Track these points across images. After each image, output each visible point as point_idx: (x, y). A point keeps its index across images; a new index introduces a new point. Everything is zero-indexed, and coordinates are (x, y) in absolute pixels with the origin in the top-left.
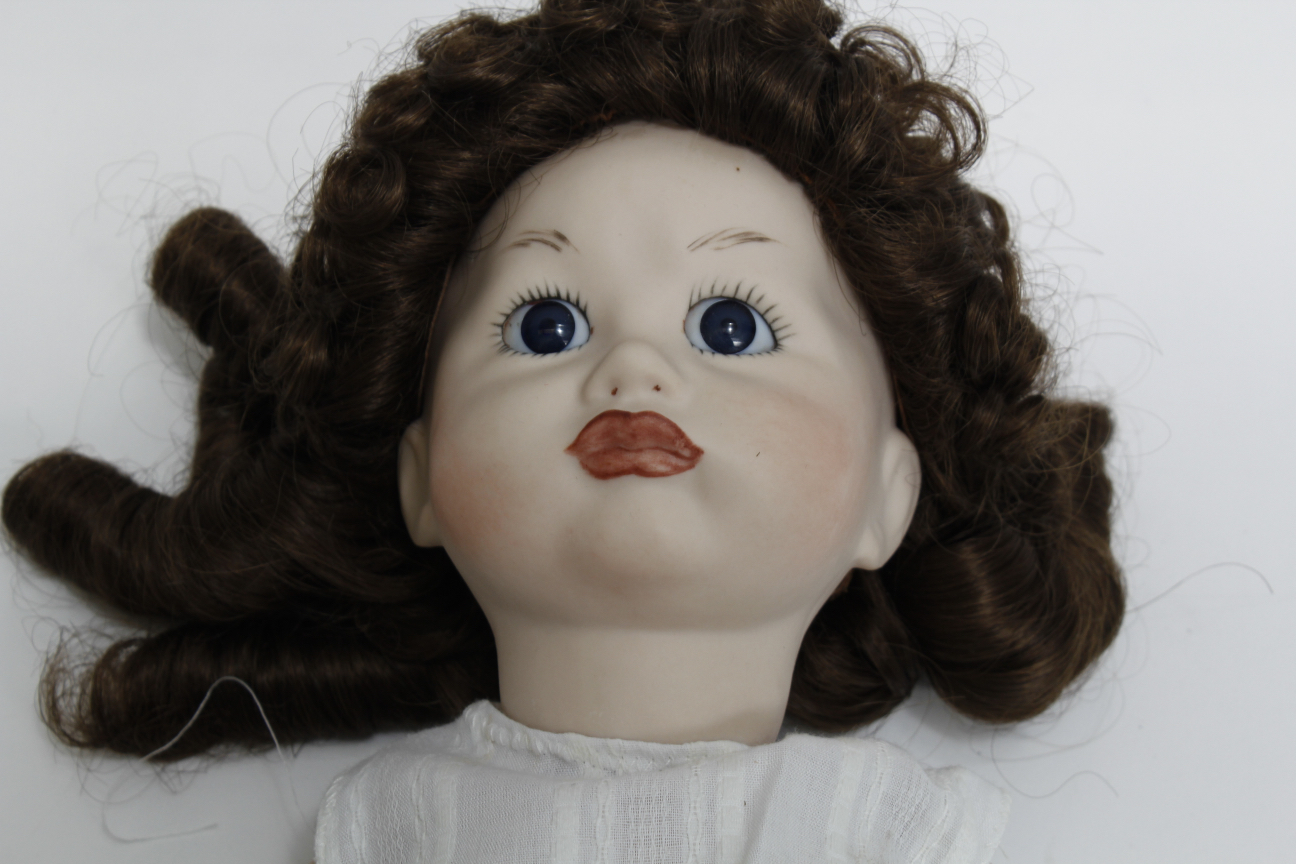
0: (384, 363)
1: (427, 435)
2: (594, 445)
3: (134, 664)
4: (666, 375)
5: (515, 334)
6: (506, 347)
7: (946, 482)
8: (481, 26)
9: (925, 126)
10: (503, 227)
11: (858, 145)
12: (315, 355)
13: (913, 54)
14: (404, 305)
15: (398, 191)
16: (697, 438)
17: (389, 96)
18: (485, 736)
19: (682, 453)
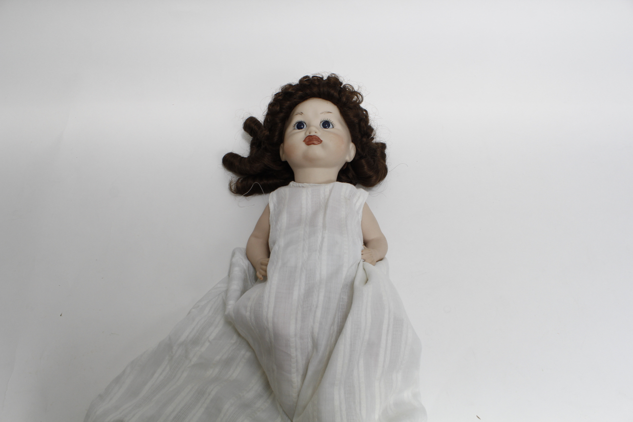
0: (277, 133)
1: (283, 145)
2: (307, 141)
3: (242, 181)
4: (317, 131)
5: (296, 127)
6: (294, 129)
7: (359, 150)
8: (290, 85)
9: (355, 98)
10: (294, 113)
11: (344, 99)
12: (267, 133)
13: (353, 88)
14: (280, 125)
15: (279, 108)
16: (322, 139)
17: (277, 95)
18: (293, 185)
19: (320, 141)
